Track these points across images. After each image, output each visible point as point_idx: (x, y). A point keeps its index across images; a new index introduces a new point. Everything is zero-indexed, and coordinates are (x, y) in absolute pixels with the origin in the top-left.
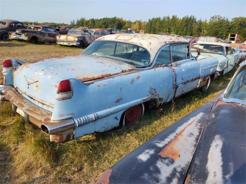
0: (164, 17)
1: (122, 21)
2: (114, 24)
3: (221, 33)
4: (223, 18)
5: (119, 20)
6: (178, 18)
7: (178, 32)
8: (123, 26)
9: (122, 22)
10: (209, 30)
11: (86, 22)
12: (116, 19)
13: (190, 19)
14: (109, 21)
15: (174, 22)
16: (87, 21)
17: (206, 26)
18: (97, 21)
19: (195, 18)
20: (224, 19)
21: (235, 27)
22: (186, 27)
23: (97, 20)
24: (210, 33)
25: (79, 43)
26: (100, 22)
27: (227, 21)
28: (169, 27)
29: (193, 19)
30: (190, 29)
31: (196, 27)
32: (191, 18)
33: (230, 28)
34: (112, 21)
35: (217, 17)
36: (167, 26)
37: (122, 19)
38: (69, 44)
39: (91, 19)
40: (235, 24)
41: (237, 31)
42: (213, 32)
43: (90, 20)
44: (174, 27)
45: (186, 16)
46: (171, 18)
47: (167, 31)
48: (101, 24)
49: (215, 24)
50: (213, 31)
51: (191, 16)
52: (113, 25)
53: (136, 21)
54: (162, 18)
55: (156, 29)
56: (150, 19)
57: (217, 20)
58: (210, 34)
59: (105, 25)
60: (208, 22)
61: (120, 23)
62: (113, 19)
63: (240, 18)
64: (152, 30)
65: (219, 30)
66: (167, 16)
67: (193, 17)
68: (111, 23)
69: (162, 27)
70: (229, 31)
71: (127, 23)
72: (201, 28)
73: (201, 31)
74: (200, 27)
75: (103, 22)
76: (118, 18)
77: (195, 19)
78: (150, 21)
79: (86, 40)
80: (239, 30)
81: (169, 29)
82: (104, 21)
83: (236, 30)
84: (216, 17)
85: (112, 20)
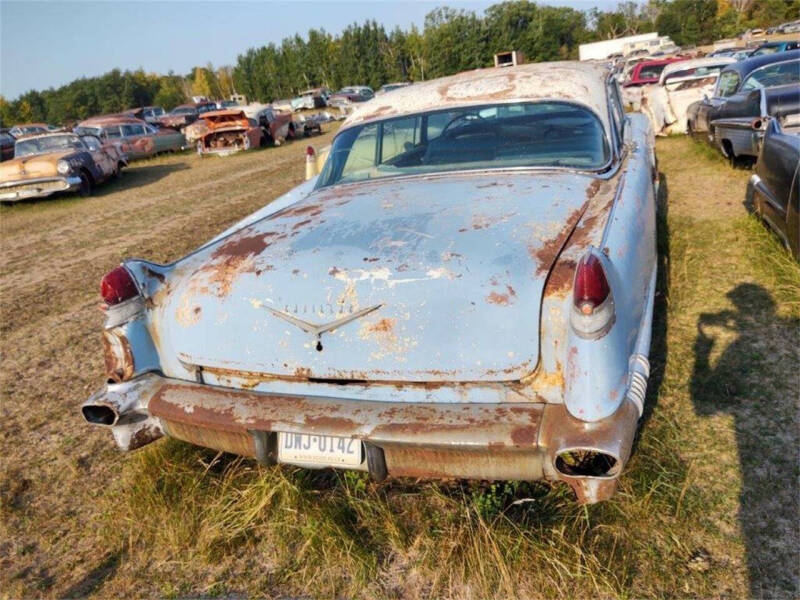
0: (286, 40)
1: (144, 81)
2: (119, 93)
3: (468, 58)
4: (458, 13)
5: (133, 78)
6: (330, 37)
7: (341, 80)
8: (153, 97)
9: (144, 84)
10: (430, 57)
11: (11, 109)
12: (122, 75)
13: (365, 31)
14: (97, 90)
15: (320, 52)
16: (11, 105)
17: (420, 46)
18: (50, 97)
19: (379, 26)
20: (464, 15)
21: (498, 33)
22: (362, 60)
23: (53, 94)
24: (436, 64)
25: (78, 180)
26: (65, 98)
27: (474, 19)
28: (309, 68)
29: (376, 30)
30: (376, 63)
31: (391, 55)
32: (367, 28)
33: (487, 40)
34: (109, 85)
35: (444, 14)
36: (301, 69)
37: (141, 73)
38: (39, 190)
39: (24, 94)
40: (496, 25)
41: (508, 44)
42: (444, 61)
43: (22, 98)
44: (325, 65)
45: (350, 27)
46: (306, 40)
47: (306, 85)
48: (69, 106)
49: (442, 34)
50: (443, 56)
51: (368, 22)
52: (116, 98)
53: (195, 70)
54: (278, 45)
55: (269, 84)
56: (241, 56)
57: (445, 21)
58: (436, 67)
59: (85, 104)
60: (421, 32)
61: (141, 87)
62: (107, 78)
63: (504, 4)
64: (258, 90)
65: (459, 50)
66: (293, 37)
67: (375, 24)
68: (105, 94)
69: (288, 72)
70: (487, 48)
71: (164, 84)
72: (407, 55)
73: (409, 64)
74: (403, 52)
75: (74, 97)
76: (127, 73)
77: (382, 30)
78: (243, 60)
79: (94, 163)
80: (512, 39)
81: (312, 76)
82: (79, 91)
83: (506, 40)
84: (440, 13)
85: (107, 83)
